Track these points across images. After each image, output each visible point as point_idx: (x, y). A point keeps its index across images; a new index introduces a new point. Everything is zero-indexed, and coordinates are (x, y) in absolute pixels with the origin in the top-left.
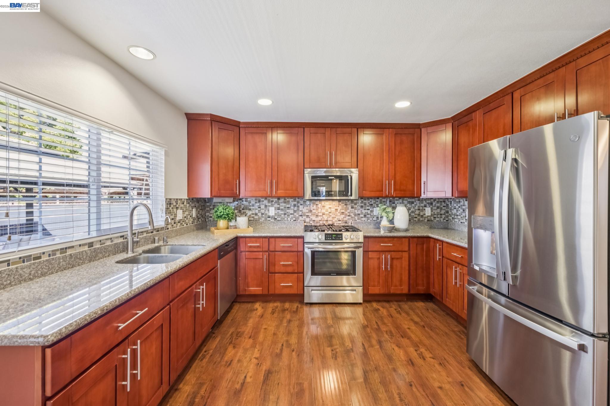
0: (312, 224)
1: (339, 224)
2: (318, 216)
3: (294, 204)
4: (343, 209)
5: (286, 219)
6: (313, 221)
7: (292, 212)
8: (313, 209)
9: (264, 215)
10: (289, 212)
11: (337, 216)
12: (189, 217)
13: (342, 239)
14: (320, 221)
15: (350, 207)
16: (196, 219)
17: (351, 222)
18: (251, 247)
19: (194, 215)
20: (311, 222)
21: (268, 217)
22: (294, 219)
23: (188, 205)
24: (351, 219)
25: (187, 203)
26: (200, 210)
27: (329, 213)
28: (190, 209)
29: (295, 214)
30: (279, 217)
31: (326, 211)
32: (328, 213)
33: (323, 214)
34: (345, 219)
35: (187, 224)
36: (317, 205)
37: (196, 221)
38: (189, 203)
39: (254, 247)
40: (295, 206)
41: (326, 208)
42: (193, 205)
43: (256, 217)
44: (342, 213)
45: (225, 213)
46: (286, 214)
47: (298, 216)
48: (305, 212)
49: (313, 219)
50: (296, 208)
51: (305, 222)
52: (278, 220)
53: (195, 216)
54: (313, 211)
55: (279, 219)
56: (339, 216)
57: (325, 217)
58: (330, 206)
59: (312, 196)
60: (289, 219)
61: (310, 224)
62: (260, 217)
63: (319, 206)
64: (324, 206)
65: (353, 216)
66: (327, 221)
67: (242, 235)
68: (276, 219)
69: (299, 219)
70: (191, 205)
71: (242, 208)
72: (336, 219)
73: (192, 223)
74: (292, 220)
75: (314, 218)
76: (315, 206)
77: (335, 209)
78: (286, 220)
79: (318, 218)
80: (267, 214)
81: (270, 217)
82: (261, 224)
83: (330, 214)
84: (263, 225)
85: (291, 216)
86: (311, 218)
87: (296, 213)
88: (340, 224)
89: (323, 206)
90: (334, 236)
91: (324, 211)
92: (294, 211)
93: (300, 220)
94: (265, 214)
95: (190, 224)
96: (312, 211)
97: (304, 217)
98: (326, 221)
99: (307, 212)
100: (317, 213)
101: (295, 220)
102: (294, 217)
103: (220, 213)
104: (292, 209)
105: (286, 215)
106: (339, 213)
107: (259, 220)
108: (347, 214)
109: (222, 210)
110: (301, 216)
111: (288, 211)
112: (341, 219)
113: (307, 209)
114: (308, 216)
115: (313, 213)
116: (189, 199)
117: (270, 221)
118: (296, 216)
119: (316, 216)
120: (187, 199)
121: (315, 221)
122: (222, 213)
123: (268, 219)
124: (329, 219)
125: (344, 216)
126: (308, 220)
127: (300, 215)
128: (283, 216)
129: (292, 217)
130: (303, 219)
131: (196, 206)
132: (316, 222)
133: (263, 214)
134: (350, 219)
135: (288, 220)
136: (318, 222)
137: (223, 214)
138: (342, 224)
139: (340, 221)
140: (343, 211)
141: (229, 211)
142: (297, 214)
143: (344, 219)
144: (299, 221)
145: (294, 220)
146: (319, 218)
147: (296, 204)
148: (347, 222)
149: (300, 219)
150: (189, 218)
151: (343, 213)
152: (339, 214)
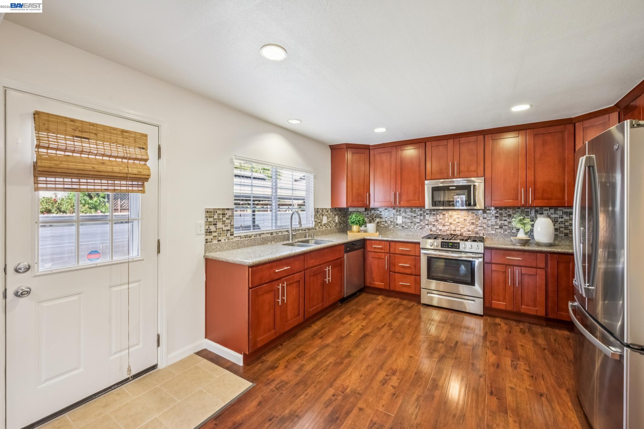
0: (438, 233)
1: (468, 234)
2: (445, 225)
3: (420, 214)
4: (474, 219)
5: (412, 227)
6: (440, 230)
7: (418, 220)
8: (440, 219)
9: (392, 223)
10: (416, 221)
11: (466, 226)
12: (332, 222)
13: (459, 248)
14: (447, 230)
15: (481, 218)
16: (338, 224)
17: (484, 233)
18: (375, 248)
19: (337, 221)
20: (438, 231)
21: (396, 225)
22: (421, 227)
23: (331, 213)
24: (483, 230)
25: (331, 212)
26: (342, 217)
27: (457, 222)
28: (334, 216)
29: (421, 222)
30: (406, 225)
31: (454, 221)
32: (455, 222)
33: (451, 224)
34: (475, 230)
35: (331, 227)
36: (443, 214)
37: (338, 225)
38: (332, 212)
39: (378, 248)
40: (421, 215)
41: (453, 218)
42: (336, 213)
43: (386, 225)
44: (472, 223)
45: (357, 220)
46: (412, 223)
47: (424, 224)
48: (431, 222)
49: (439, 229)
50: (422, 218)
51: (431, 231)
52: (405, 228)
53: (337, 222)
54: (440, 221)
55: (406, 227)
56: (468, 226)
57: (453, 227)
58: (458, 216)
59: (433, 206)
60: (415, 227)
61: (436, 233)
62: (389, 225)
63: (447, 215)
64: (452, 216)
65: (485, 226)
66: (455, 230)
67: (368, 238)
68: (404, 227)
69: (425, 228)
70: (334, 213)
71: (375, 216)
72: (465, 229)
73: (335, 227)
74: (418, 229)
75: (440, 227)
76: (441, 216)
77: (465, 219)
78: (412, 228)
79: (445, 227)
80: (395, 222)
81: (398, 225)
82: (390, 231)
83: (458, 224)
84: (391, 232)
85: (417, 224)
86: (437, 227)
87: (422, 221)
88: (470, 234)
89: (450, 216)
90: (450, 244)
91: (451, 221)
92: (420, 220)
93: (426, 229)
94: (394, 222)
95: (333, 227)
96: (438, 220)
97: (431, 226)
98: (454, 230)
99: (433, 222)
100: (443, 222)
101: (422, 229)
102: (420, 226)
103: (353, 219)
104: (418, 218)
105: (413, 224)
106: (468, 223)
107: (388, 227)
108: (478, 225)
109: (355, 217)
110: (427, 225)
111: (414, 220)
112: (470, 230)
113: (433, 219)
114: (435, 225)
115: (440, 222)
116: (332, 209)
117: (398, 228)
118: (422, 224)
119: (443, 225)
120: (331, 209)
121: (441, 230)
122: (355, 220)
123: (396, 226)
124: (457, 229)
125: (474, 226)
126: (434, 229)
127: (426, 223)
128: (409, 224)
129: (418, 226)
130: (429, 228)
131: (338, 214)
132: (443, 231)
133: (392, 222)
134: (482, 230)
135: (415, 228)
136: (445, 232)
137: (355, 221)
138: (472, 235)
139: (470, 231)
140: (474, 221)
141: (360, 218)
142: (423, 223)
143: (474, 230)
144: (425, 229)
145: (420, 229)
146: (446, 228)
147: (422, 214)
148: (478, 233)
149: (426, 228)
150: (332, 223)
151: (474, 223)
152: (469, 224)
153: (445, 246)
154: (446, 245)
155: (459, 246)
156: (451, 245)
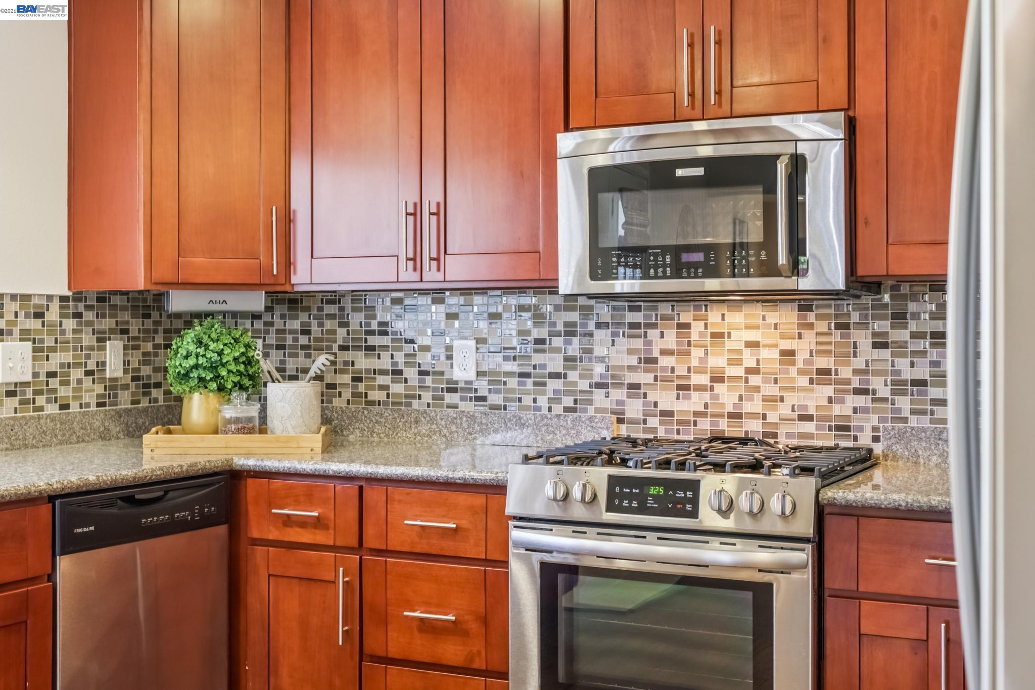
0: (654, 430)
1: (802, 436)
2: (687, 388)
3: (566, 324)
4: (828, 352)
5: (527, 400)
6: (664, 413)
7: (555, 363)
8: (664, 352)
9: (429, 380)
10: (543, 366)
11: (792, 389)
12: (77, 374)
13: (694, 514)
14: (696, 414)
15: (863, 338)
16: (125, 387)
17: (875, 429)
19: (114, 367)
20: (653, 422)
21: (449, 390)
22: (568, 401)
23: (70, 324)
24: (875, 411)
25: (62, 316)
26: (156, 347)
27: (749, 371)
28: (88, 339)
29: (570, 373)
30: (497, 392)
31: (732, 362)
32: (739, 371)
33: (717, 378)
34: (837, 410)
35: (65, 407)
36: (681, 326)
37: (125, 399)
38: (77, 315)
39: (303, 523)
40: (570, 332)
41: (729, 344)
42: (107, 323)
43: (398, 388)
44: (820, 372)
45: (201, 360)
46: (527, 375)
47: (584, 385)
48: (621, 368)
49: (661, 407)
50: (575, 347)
51: (620, 421)
52: (494, 407)
53: (119, 374)
54: (666, 361)
55: (495, 399)
56: (803, 389)
57: (727, 397)
58: (752, 335)
59: (594, 276)
60: (543, 401)
61: (646, 431)
62: (413, 388)
63: (697, 328)
64: (720, 335)
65: (884, 392)
66: (735, 416)
67: (251, 463)
68: (484, 399)
69: (590, 402)
70: (89, 323)
71: (340, 342)
72: (784, 410)
73: (99, 405)
74: (558, 409)
75: (666, 399)
76: (671, 340)
77: (784, 353)
78: (527, 408)
79: (688, 398)
80: (442, 373)
81: (455, 390)
82: (417, 422)
83: (755, 380)
84: (424, 429)
85: (554, 385)
86: (651, 398)
87: (574, 368)
88: (810, 436)
89: (714, 335)
90: (653, 491)
91: (717, 361)
92: (566, 359)
93: (597, 410)
94: (435, 373)
95: (88, 405)
96: (655, 361)
97: (619, 394)
98: (731, 416)
99: (630, 368)
100: (681, 371)
101: (573, 410)
102: (567, 393)
103: (186, 357)
104: (557, 350)
105: (529, 381)
106: (801, 372)
107: (409, 405)
108: (848, 382)
109: (192, 348)
110: (599, 385)
111: (538, 359)
112: (812, 411)
113: (630, 352)
114: (637, 386)
115: (664, 369)
116: (78, 297)
117: (455, 407)
118: (575, 384)
119: (680, 387)
120: (63, 299)
121: (670, 414)
122: (192, 361)
123: (450, 398)
124: (747, 407)
125: (829, 390)
126: (634, 409)
127: (597, 379)
128: (513, 383)
129: (555, 392)
130: (607, 404)
131: (125, 332)
132: (680, 422)
133: (426, 373)
134: (865, 410)
135: (539, 409)
136: (687, 423)
137: (196, 366)
138: (819, 437)
139: (809, 418)
140: (822, 362)
141: (220, 353)
142: (581, 377)
143: (831, 409)
144: (591, 411)
145: (567, 410)
146: (696, 402)
147: (574, 324)
148: (847, 428)
149: (597, 404)
150: (79, 381)
151: (827, 372)
152: (804, 381)
153: (625, 503)
154: (631, 497)
155: (695, 501)
156: (656, 498)
